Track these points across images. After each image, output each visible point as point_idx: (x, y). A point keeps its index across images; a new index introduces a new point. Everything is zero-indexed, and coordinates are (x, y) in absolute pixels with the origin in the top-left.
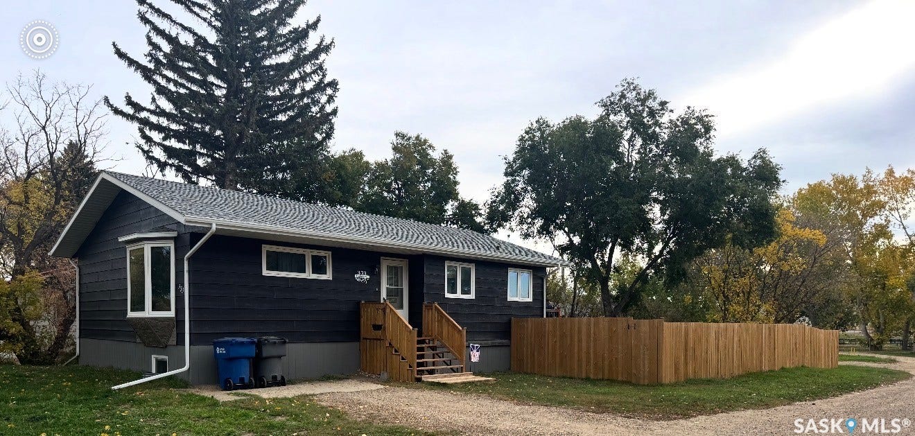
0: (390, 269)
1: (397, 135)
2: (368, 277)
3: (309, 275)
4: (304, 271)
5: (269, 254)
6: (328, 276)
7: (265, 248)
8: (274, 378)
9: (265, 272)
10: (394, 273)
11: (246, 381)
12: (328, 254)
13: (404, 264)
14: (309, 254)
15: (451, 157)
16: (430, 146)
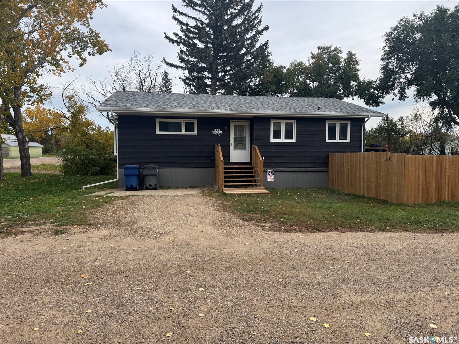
0: (235, 126)
1: (319, 48)
2: (221, 132)
3: (184, 132)
4: (181, 131)
5: (160, 123)
6: (195, 133)
7: (158, 121)
8: (150, 185)
9: (158, 132)
10: (239, 130)
11: (134, 186)
12: (195, 121)
13: (247, 124)
14: (183, 122)
15: (354, 55)
16: (341, 51)
